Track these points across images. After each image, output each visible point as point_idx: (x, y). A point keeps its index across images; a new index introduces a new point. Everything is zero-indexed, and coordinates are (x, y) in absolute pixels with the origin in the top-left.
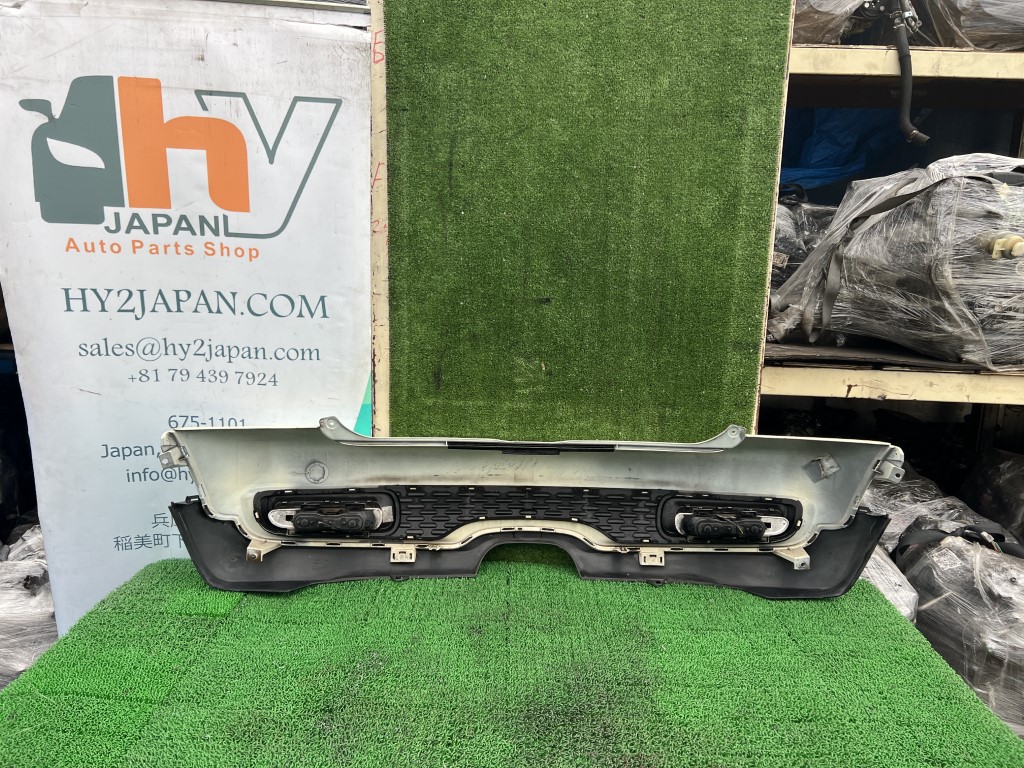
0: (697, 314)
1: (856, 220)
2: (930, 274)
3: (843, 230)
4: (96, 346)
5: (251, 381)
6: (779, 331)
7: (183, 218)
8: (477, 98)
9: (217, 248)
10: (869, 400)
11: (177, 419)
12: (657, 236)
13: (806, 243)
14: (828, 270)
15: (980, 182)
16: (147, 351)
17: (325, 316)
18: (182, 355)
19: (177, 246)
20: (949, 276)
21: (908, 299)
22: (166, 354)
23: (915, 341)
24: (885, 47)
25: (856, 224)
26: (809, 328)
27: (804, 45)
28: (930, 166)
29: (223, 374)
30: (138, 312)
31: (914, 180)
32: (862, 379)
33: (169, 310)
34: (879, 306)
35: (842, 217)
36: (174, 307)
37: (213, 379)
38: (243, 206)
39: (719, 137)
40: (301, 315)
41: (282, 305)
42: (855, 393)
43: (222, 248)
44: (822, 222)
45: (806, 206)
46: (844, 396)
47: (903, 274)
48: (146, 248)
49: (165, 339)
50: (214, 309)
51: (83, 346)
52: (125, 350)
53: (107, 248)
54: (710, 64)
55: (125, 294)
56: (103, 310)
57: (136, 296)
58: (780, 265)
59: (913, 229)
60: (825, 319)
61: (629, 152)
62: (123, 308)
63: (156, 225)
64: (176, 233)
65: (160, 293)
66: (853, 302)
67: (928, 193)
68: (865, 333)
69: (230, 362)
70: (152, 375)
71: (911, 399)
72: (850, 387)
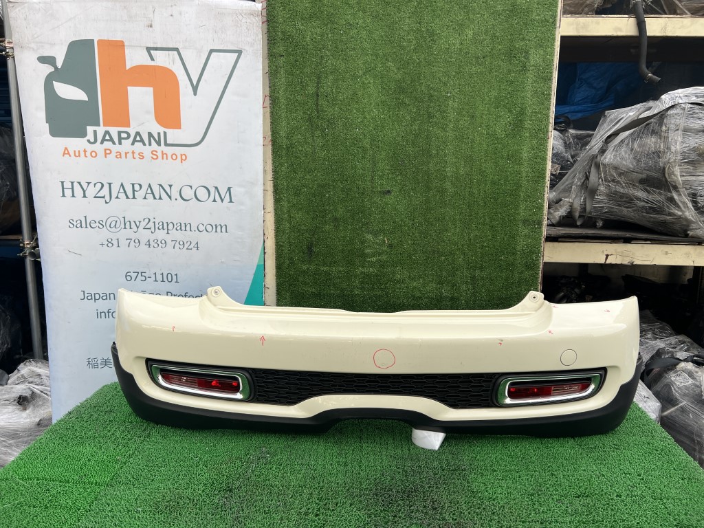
0: (496, 199)
1: (609, 137)
2: (664, 174)
3: (600, 145)
4: (79, 222)
5: (182, 247)
6: (555, 218)
7: (138, 134)
8: (336, 47)
9: (159, 154)
10: (622, 265)
11: (131, 274)
12: (466, 144)
13: (573, 157)
14: (589, 172)
15: (700, 107)
16: (113, 225)
17: (231, 201)
18: (135, 229)
19: (133, 153)
20: (678, 174)
21: (649, 192)
22: (125, 228)
23: (654, 222)
24: (627, 16)
25: (609, 140)
26: (577, 215)
27: (569, 16)
28: (663, 97)
29: (163, 242)
30: (107, 198)
31: (650, 108)
32: (616, 250)
33: (127, 198)
34: (627, 198)
35: (598, 136)
36: (130, 195)
37: (156, 246)
38: (177, 125)
39: (509, 72)
40: (214, 201)
41: (202, 193)
42: (611, 260)
43: (163, 154)
44: (583, 141)
45: (572, 131)
46: (603, 262)
47: (644, 176)
48: (114, 154)
49: (124, 218)
50: (157, 197)
51: (71, 221)
52: (97, 224)
53: (88, 154)
54: (503, 19)
55: (99, 186)
56: (85, 196)
57: (106, 187)
58: (554, 173)
59: (651, 142)
60: (588, 208)
61: (445, 84)
62: (98, 195)
63: (120, 139)
64: (133, 144)
65: (122, 185)
66: (608, 195)
67: (662, 116)
68: (616, 218)
69: (168, 233)
70: (115, 242)
71: (652, 264)
72: (607, 256)
